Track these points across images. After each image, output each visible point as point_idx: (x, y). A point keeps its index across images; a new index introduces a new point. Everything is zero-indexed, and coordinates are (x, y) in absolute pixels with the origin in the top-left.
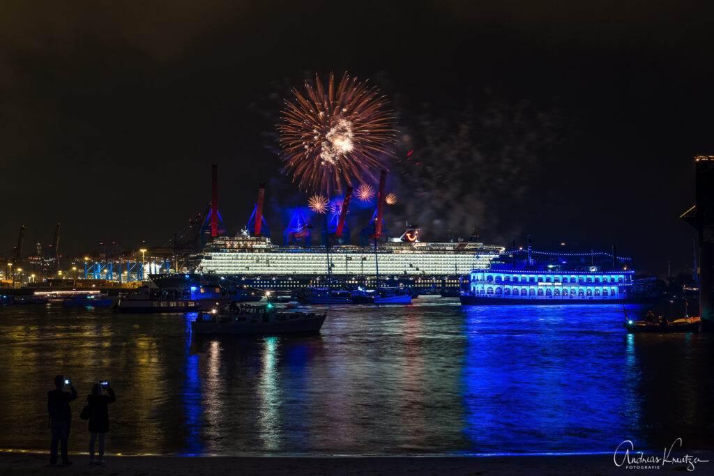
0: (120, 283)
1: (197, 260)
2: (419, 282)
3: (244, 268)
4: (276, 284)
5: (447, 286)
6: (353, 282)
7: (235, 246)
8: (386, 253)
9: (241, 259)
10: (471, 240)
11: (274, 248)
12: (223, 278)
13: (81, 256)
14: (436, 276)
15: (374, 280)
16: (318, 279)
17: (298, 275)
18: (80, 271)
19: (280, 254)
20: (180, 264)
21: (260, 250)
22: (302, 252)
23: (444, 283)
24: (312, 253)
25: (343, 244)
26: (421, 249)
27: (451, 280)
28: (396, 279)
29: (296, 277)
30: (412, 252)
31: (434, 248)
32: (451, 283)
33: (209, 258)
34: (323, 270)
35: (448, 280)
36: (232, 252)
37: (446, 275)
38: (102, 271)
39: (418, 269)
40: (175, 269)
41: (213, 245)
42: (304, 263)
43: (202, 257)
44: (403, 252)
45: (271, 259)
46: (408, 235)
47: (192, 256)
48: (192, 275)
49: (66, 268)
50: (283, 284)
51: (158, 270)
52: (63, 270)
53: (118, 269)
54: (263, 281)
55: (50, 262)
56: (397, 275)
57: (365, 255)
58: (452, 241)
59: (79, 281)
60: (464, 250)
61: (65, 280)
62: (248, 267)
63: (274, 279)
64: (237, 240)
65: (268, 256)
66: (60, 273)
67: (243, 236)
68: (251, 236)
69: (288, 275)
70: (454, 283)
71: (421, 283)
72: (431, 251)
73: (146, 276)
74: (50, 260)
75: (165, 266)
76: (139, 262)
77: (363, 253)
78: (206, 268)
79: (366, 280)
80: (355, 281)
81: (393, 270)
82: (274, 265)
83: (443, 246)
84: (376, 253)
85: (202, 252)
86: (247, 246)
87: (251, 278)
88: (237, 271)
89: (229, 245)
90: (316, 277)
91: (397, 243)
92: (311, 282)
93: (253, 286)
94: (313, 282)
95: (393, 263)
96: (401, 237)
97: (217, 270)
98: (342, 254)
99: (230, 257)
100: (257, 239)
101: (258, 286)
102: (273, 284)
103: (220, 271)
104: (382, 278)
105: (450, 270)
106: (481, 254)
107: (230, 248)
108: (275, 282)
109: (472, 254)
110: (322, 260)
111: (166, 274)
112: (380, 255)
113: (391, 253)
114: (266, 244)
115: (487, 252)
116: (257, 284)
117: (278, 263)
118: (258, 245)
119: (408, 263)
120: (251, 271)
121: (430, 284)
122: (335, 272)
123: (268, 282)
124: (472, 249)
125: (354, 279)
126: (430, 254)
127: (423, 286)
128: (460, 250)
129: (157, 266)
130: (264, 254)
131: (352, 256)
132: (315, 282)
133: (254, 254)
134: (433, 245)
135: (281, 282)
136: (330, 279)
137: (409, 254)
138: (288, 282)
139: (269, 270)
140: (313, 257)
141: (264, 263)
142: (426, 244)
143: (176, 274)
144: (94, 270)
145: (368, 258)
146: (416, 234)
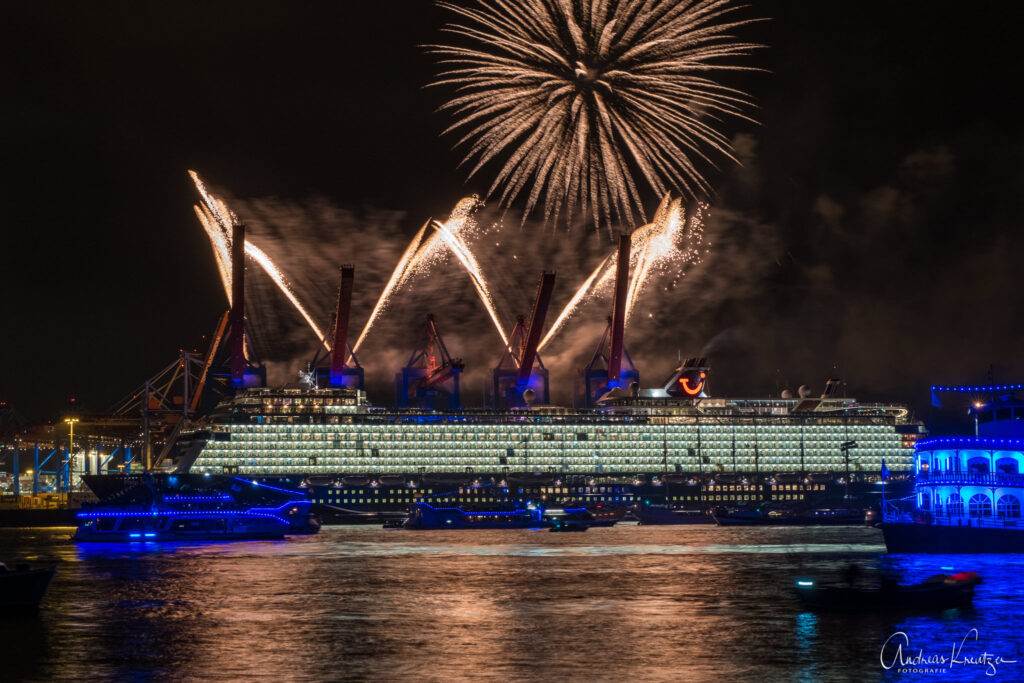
0: (17, 495)
1: (196, 443)
2: (711, 488)
3: (305, 459)
4: (379, 497)
5: (774, 497)
6: (558, 490)
7: (286, 407)
8: (632, 423)
9: (299, 439)
10: (829, 392)
11: (374, 413)
12: (255, 483)
14: (748, 475)
15: (606, 485)
16: (476, 483)
17: (431, 475)
19: (389, 426)
20: (157, 451)
21: (342, 418)
22: (439, 422)
23: (767, 488)
24: (461, 423)
25: (536, 403)
26: (715, 413)
27: (784, 485)
28: (656, 482)
29: (425, 479)
30: (693, 420)
31: (743, 411)
32: (785, 492)
33: (225, 437)
34: (488, 464)
35: (778, 484)
36: (278, 422)
37: (773, 474)
39: (706, 461)
40: (145, 464)
41: (234, 406)
42: (443, 447)
43: (207, 435)
44: (672, 420)
45: (368, 439)
46: (684, 381)
47: (184, 432)
48: (185, 477)
50: (396, 496)
51: (105, 467)
53: (12, 466)
54: (350, 488)
56: (659, 475)
57: (584, 427)
58: (783, 395)
60: (812, 414)
62: (313, 458)
63: (374, 484)
64: (290, 396)
65: (360, 431)
67: (304, 387)
68: (323, 387)
69: (408, 476)
70: (792, 492)
71: (715, 493)
72: (736, 417)
73: (76, 480)
75: (120, 457)
76: (62, 448)
77: (581, 423)
78: (218, 459)
79: (588, 485)
80: (561, 487)
81: (650, 462)
82: (375, 453)
83: (764, 405)
84: (609, 423)
85: (208, 423)
86: (312, 410)
87: (321, 483)
88: (289, 467)
89: (270, 407)
90: (473, 480)
91: (658, 400)
92: (461, 491)
93: (326, 501)
94: (465, 491)
95: (649, 447)
96: (667, 387)
97: (243, 463)
98: (531, 427)
99: (274, 435)
100: (334, 392)
101: (338, 501)
102: (373, 497)
103: (250, 467)
104: (625, 480)
105: (782, 462)
106: (853, 425)
107: (272, 414)
108: (376, 492)
109: (832, 424)
110: (485, 439)
111: (123, 475)
112: (619, 427)
113: (644, 422)
114: (355, 404)
115: (865, 420)
116: (334, 496)
117: (383, 447)
118: (337, 407)
119: (683, 447)
120: (320, 467)
121: (736, 493)
122: (515, 465)
123: (361, 492)
124: (832, 413)
125: (559, 483)
126: (735, 424)
127: (718, 498)
128: (800, 416)
129: (104, 457)
130: (352, 426)
131: (555, 432)
132: (469, 491)
133: (328, 426)
134: (742, 405)
135: (392, 492)
136: (503, 483)
137: (686, 425)
138: (407, 492)
139: (362, 464)
140: (466, 432)
141: (351, 447)
142: (724, 401)
143: (145, 475)
145: (591, 435)
146: (702, 380)
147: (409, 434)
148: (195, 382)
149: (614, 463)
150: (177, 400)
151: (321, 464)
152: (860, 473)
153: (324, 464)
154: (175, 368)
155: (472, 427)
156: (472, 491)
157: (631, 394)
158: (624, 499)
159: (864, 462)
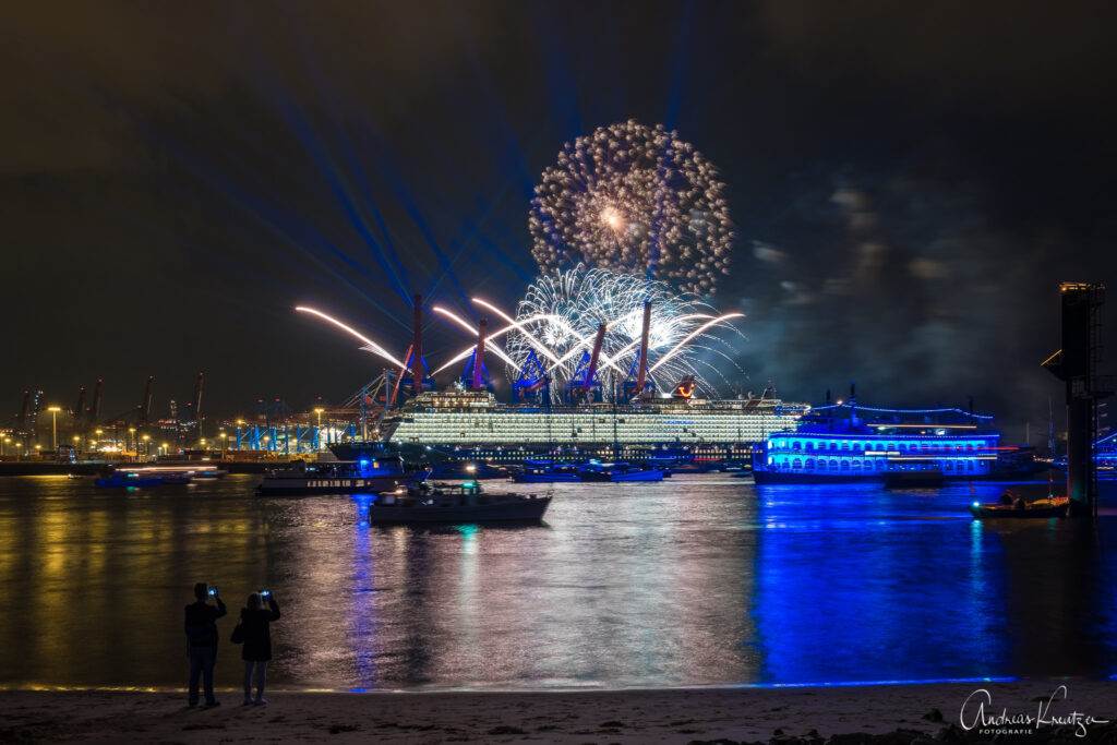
0: (288, 455)
1: (393, 424)
2: (696, 451)
3: (458, 434)
4: (503, 456)
5: (733, 457)
6: (607, 452)
7: (446, 403)
8: (651, 413)
9: (455, 422)
10: (767, 396)
11: (499, 406)
12: (429, 448)
13: (232, 418)
14: (719, 444)
15: (635, 450)
16: (559, 448)
17: (532, 444)
19: (508, 415)
20: (370, 428)
21: (480, 410)
22: (537, 412)
23: (729, 452)
24: (551, 413)
25: (594, 401)
26: (699, 407)
27: (739, 450)
28: (665, 448)
29: (529, 446)
30: (686, 412)
31: (716, 406)
32: (739, 454)
33: (410, 420)
34: (566, 437)
35: (735, 449)
36: (442, 412)
37: (732, 443)
38: (261, 439)
39: (694, 435)
40: (363, 437)
41: (415, 402)
42: (540, 427)
43: (400, 420)
44: (674, 412)
45: (495, 422)
46: (682, 389)
47: (386, 417)
48: (387, 444)
49: (211, 434)
50: (512, 456)
51: (339, 438)
52: (207, 437)
54: (485, 451)
55: (190, 427)
56: (667, 443)
57: (623, 416)
58: (740, 397)
59: (229, 453)
60: (756, 409)
61: (209, 451)
62: (463, 433)
63: (499, 449)
64: (449, 397)
65: (491, 417)
66: (203, 442)
67: (457, 391)
68: (469, 391)
69: (519, 444)
70: (743, 454)
71: (699, 454)
72: (712, 410)
73: (323, 446)
74: (189, 424)
75: (349, 431)
76: (314, 427)
77: (621, 413)
78: (406, 434)
79: (625, 449)
80: (609, 450)
81: (661, 436)
82: (500, 430)
83: (728, 403)
84: (637, 413)
85: (401, 412)
86: (462, 405)
87: (468, 448)
88: (449, 439)
89: (437, 403)
90: (557, 447)
91: (667, 400)
92: (550, 453)
93: (471, 459)
94: (553, 453)
95: (661, 427)
96: (672, 392)
97: (421, 436)
98: (592, 415)
99: (440, 419)
100: (475, 394)
101: (478, 459)
102: (498, 456)
103: (426, 439)
104: (646, 447)
105: (739, 437)
107: (439, 407)
108: (500, 453)
109: (767, 415)
110: (565, 422)
111: (350, 443)
112: (643, 415)
113: (658, 413)
114: (488, 402)
116: (475, 456)
117: (504, 427)
118: (477, 403)
119: (681, 427)
120: (467, 439)
121: (710, 455)
122: (582, 438)
123: (491, 453)
124: (767, 408)
125: (608, 448)
126: (711, 414)
127: (701, 457)
128: (749, 409)
129: (339, 432)
130: (486, 415)
131: (605, 418)
132: (555, 453)
133: (472, 414)
134: (715, 403)
135: (509, 453)
136: (575, 448)
137: (682, 414)
138: (518, 453)
139: (491, 437)
140: (553, 418)
141: (485, 427)
142: (705, 401)
143: (364, 444)
144: (250, 438)
145: (627, 420)
146: (692, 388)
147: (519, 419)
148: (392, 388)
149: (640, 437)
150: (382, 398)
151: (467, 437)
153: (469, 437)
154: (379, 379)
155: (557, 415)
156: (557, 452)
157: (651, 396)
158: (646, 458)
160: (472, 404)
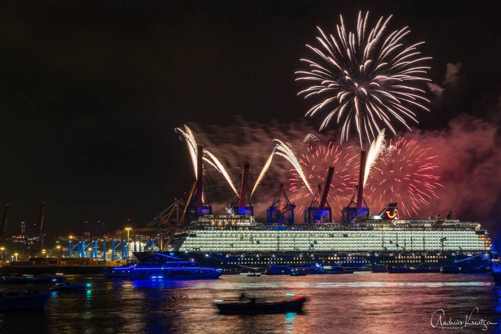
0: (105, 261)
1: (181, 239)
3: (228, 245)
4: (260, 261)
5: (425, 261)
6: (335, 258)
7: (220, 223)
8: (366, 230)
9: (226, 237)
10: (449, 217)
11: (258, 226)
12: (207, 255)
13: (66, 235)
14: (415, 252)
15: (355, 256)
17: (282, 252)
18: (64, 249)
19: (264, 231)
20: (165, 242)
21: (244, 228)
22: (285, 230)
23: (423, 258)
24: (295, 230)
25: (326, 222)
26: (401, 226)
27: (430, 256)
28: (377, 255)
29: (279, 254)
30: (392, 229)
31: (412, 225)
32: (430, 259)
33: (194, 236)
34: (304, 246)
35: (427, 256)
36: (217, 230)
38: (86, 249)
39: (397, 246)
40: (160, 247)
41: (198, 223)
42: (287, 240)
43: (186, 235)
44: (383, 229)
46: (388, 213)
47: (177, 234)
48: (177, 253)
49: (50, 246)
50: (267, 261)
51: (143, 249)
52: (46, 248)
53: (103, 248)
54: (247, 258)
55: (34, 241)
56: (378, 252)
57: (346, 232)
58: (429, 218)
59: (63, 259)
60: (441, 227)
61: (48, 259)
62: (232, 245)
63: (258, 256)
64: (222, 219)
65: (252, 233)
66: (44, 252)
67: (228, 214)
68: (236, 215)
69: (272, 252)
70: (433, 259)
71: (401, 259)
72: (410, 228)
73: (130, 254)
74: (34, 239)
75: (149, 245)
76: (124, 241)
77: (345, 230)
78: (191, 245)
79: (348, 256)
80: (337, 257)
81: (374, 247)
82: (258, 243)
83: (421, 223)
84: (356, 230)
85: (187, 230)
86: (231, 224)
87: (235, 256)
88: (222, 249)
89: (213, 223)
90: (300, 254)
91: (377, 220)
92: (295, 259)
93: (237, 263)
94: (296, 259)
95: (373, 240)
96: (381, 215)
97: (202, 247)
98: (324, 231)
99: (215, 235)
100: (240, 217)
101: (242, 263)
102: (257, 262)
103: (205, 249)
104: (363, 254)
105: (429, 246)
106: (458, 231)
107: (214, 226)
108: (259, 259)
109: (449, 231)
110: (305, 237)
111: (150, 252)
112: (361, 232)
113: (371, 230)
114: (250, 222)
115: (463, 229)
116: (241, 261)
117: (262, 240)
118: (242, 223)
119: (388, 240)
120: (235, 249)
121: (410, 259)
122: (319, 247)
123: (252, 259)
124: (449, 226)
125: (336, 255)
126: (409, 231)
127: (402, 261)
128: (437, 227)
129: (142, 244)
130: (248, 231)
131: (334, 233)
132: (298, 259)
133: (238, 231)
134: (412, 223)
135: (265, 259)
136: (312, 255)
137: (389, 231)
138: (271, 259)
139: (252, 247)
140: (296, 234)
141: (248, 240)
142: (404, 221)
143: (160, 252)
144: (78, 249)
145: (349, 235)
146: (396, 212)
147: (272, 235)
148: (181, 213)
149: (359, 247)
150: (174, 220)
151: (235, 247)
152: (461, 251)
153: (236, 247)
154: (172, 207)
155: (299, 231)
156: (299, 258)
157: (366, 218)
158: (363, 262)
159: (463, 246)
160: (238, 223)
